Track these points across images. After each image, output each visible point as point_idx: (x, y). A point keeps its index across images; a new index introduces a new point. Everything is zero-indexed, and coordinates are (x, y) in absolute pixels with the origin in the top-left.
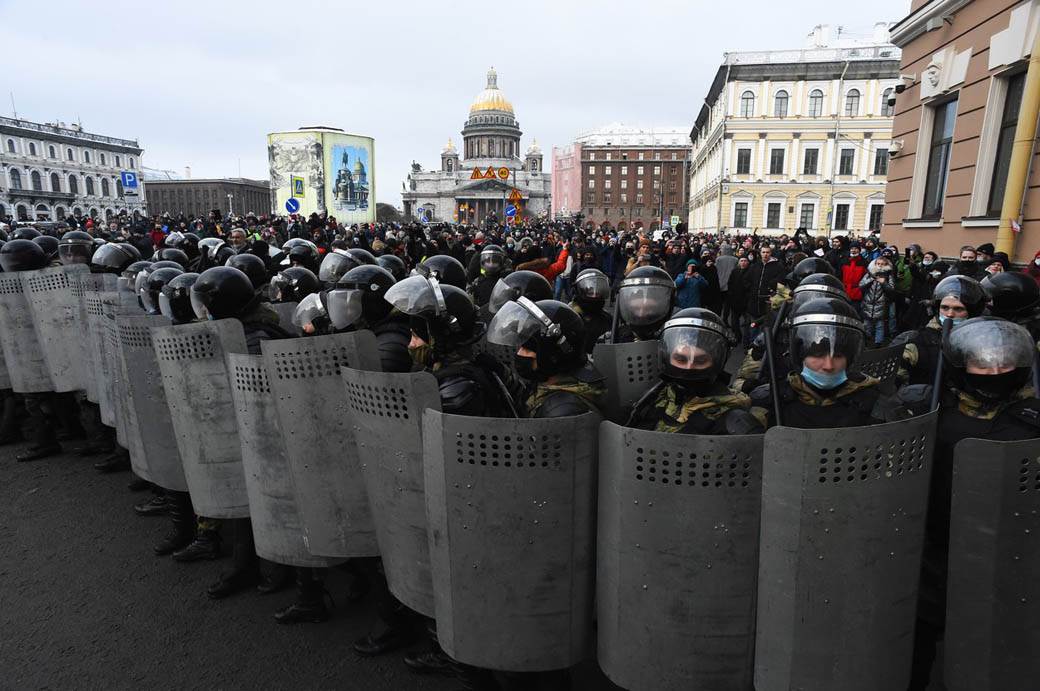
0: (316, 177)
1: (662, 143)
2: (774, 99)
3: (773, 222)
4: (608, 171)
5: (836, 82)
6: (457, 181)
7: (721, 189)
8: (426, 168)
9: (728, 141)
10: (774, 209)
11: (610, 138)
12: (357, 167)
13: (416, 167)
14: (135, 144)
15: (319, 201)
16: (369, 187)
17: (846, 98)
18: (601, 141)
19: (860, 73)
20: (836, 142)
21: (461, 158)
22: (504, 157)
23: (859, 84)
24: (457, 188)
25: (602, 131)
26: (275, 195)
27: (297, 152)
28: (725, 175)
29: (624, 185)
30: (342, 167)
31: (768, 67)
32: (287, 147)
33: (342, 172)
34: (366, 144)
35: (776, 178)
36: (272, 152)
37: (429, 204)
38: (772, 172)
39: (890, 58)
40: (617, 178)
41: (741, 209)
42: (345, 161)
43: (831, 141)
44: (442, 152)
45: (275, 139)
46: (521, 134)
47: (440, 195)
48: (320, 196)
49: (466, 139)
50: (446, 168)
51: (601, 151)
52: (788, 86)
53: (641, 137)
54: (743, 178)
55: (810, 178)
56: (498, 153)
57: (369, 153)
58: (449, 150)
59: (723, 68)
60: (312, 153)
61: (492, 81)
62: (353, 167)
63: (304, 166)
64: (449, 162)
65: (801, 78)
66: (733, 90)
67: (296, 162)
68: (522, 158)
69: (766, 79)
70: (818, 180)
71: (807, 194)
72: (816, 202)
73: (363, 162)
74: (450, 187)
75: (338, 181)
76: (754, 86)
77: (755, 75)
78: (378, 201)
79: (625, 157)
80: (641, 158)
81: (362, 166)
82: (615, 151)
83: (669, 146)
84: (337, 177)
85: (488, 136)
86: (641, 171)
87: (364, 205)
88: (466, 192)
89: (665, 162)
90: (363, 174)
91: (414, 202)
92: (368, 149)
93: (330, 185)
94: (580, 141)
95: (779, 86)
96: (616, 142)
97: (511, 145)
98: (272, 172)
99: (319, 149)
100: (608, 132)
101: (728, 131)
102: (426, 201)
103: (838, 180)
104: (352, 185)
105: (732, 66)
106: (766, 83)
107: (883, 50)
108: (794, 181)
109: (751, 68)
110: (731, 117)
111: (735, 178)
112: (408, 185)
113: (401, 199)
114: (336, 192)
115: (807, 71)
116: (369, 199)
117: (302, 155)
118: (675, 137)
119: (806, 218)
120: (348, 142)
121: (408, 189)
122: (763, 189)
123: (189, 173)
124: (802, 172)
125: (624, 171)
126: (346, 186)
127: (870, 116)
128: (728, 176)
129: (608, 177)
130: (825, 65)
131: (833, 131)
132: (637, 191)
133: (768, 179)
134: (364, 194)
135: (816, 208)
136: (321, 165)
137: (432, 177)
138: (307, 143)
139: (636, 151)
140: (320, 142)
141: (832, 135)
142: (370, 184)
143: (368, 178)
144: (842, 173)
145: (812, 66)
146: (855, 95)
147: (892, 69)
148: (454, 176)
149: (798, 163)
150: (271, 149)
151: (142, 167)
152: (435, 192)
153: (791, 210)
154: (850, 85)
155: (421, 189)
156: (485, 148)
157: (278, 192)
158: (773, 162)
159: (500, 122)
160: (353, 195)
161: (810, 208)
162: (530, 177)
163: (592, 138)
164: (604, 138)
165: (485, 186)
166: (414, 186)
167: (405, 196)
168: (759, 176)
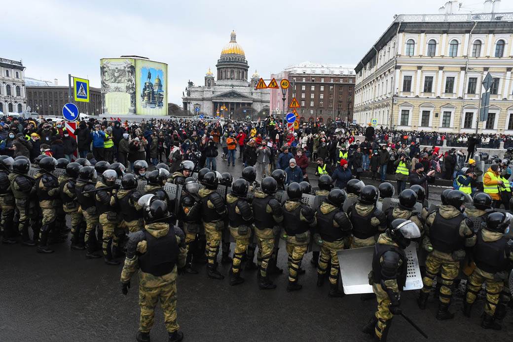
0: (131, 86)
1: (334, 73)
2: (427, 45)
3: (425, 122)
4: (304, 88)
5: (467, 35)
6: (213, 92)
7: (393, 102)
8: (196, 84)
9: (398, 71)
10: (426, 114)
11: (305, 69)
12: (157, 81)
13: (191, 84)
14: (20, 63)
15: (132, 102)
16: (164, 94)
17: (473, 46)
18: (300, 71)
19: (482, 29)
20: (466, 73)
21: (216, 79)
22: (239, 79)
23: (481, 37)
24: (213, 95)
25: (300, 66)
26: (104, 97)
27: (119, 71)
28: (395, 92)
29: (312, 96)
30: (147, 81)
31: (424, 24)
32: (112, 67)
33: (147, 84)
34: (163, 68)
35: (427, 95)
36: (103, 70)
37: (197, 104)
38: (425, 91)
39: (501, 20)
40: (308, 92)
41: (405, 113)
42: (149, 77)
43: (463, 72)
44: (205, 76)
45: (105, 62)
46: (248, 67)
47: (203, 99)
48: (133, 98)
49: (218, 69)
50: (207, 85)
51: (300, 77)
52: (436, 37)
53: (322, 69)
54: (407, 94)
55: (449, 96)
56: (236, 77)
57: (165, 72)
58: (209, 75)
59: (395, 24)
60: (129, 72)
61: (233, 38)
62: (154, 81)
63: (123, 79)
64: (209, 81)
65: (444, 32)
66: (402, 39)
67: (118, 77)
68: (249, 80)
69: (422, 32)
70: (454, 97)
71: (448, 105)
72: (453, 111)
73: (160, 78)
74: (208, 95)
75: (145, 89)
76: (414, 37)
77: (416, 29)
78: (169, 102)
79: (313, 81)
80: (323, 81)
81: (160, 81)
82: (308, 77)
83: (339, 75)
84: (144, 87)
85: (231, 68)
86: (322, 89)
87: (160, 104)
88: (218, 98)
89: (336, 84)
90: (160, 85)
91: (189, 103)
92: (164, 70)
93: (139, 91)
94: (288, 70)
95: (431, 37)
96: (308, 71)
97: (243, 73)
98: (103, 83)
99: (133, 69)
100: (303, 66)
101: (398, 65)
102: (195, 102)
103: (466, 97)
104: (153, 92)
105: (402, 23)
106: (423, 35)
107: (498, 15)
108: (438, 97)
109: (413, 24)
110: (400, 55)
111: (401, 95)
112: (186, 93)
113: (182, 101)
114: (143, 96)
115: (449, 28)
116: (164, 101)
117: (122, 72)
118: (342, 70)
119: (446, 120)
120: (152, 66)
121: (186, 95)
122: (419, 102)
123: (56, 83)
124: (444, 92)
125: (313, 88)
126: (149, 93)
127: (488, 57)
128: (397, 93)
129: (303, 92)
130: (461, 24)
131: (465, 66)
132: (320, 100)
133: (422, 96)
134: (161, 98)
135: (452, 115)
136: (133, 79)
137: (199, 89)
138: (125, 65)
139: (319, 77)
140: (133, 65)
141: (463, 69)
142: (165, 92)
143: (164, 88)
144: (469, 92)
145: (452, 24)
146: (479, 43)
147: (503, 27)
148: (212, 89)
149: (442, 86)
150: (102, 68)
151: (24, 77)
152: (201, 97)
153: (437, 115)
154: (476, 37)
155: (193, 96)
156: (229, 74)
157: (106, 95)
158: (425, 85)
159: (237, 60)
160: (154, 98)
161: (448, 115)
162: (253, 90)
163: (295, 69)
164: (301, 69)
165: (229, 95)
166: (189, 94)
167: (184, 99)
168: (417, 93)
